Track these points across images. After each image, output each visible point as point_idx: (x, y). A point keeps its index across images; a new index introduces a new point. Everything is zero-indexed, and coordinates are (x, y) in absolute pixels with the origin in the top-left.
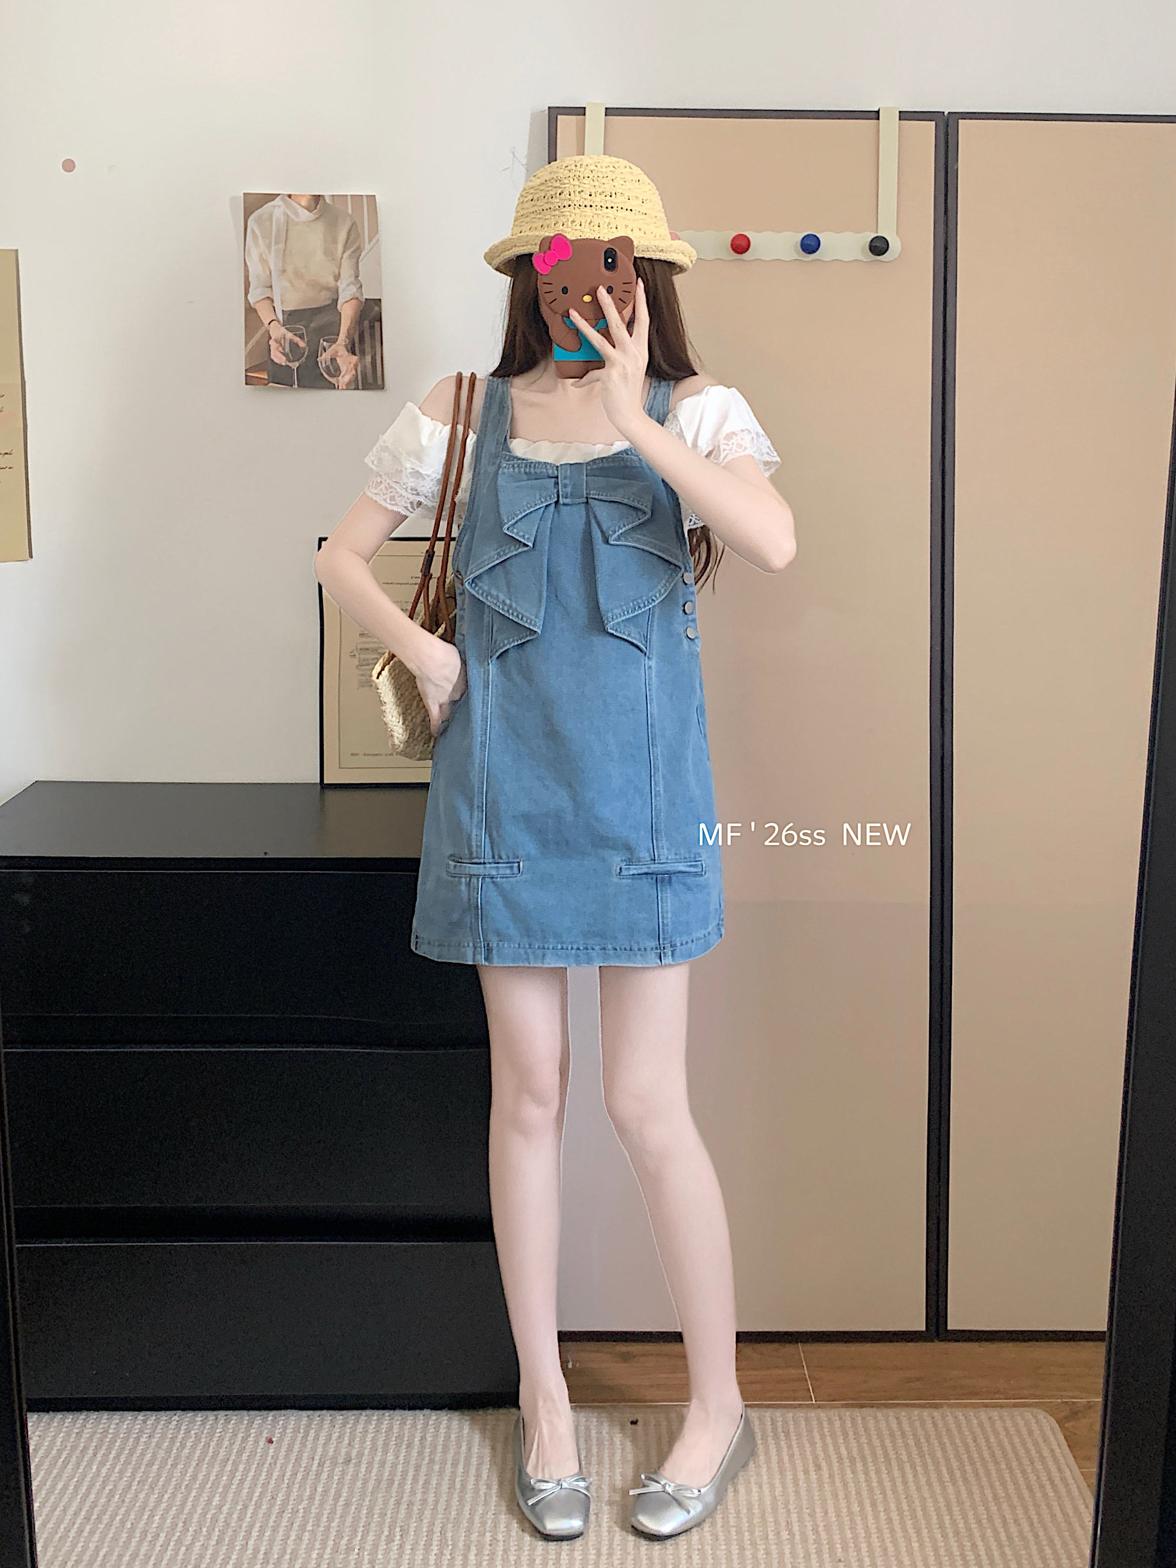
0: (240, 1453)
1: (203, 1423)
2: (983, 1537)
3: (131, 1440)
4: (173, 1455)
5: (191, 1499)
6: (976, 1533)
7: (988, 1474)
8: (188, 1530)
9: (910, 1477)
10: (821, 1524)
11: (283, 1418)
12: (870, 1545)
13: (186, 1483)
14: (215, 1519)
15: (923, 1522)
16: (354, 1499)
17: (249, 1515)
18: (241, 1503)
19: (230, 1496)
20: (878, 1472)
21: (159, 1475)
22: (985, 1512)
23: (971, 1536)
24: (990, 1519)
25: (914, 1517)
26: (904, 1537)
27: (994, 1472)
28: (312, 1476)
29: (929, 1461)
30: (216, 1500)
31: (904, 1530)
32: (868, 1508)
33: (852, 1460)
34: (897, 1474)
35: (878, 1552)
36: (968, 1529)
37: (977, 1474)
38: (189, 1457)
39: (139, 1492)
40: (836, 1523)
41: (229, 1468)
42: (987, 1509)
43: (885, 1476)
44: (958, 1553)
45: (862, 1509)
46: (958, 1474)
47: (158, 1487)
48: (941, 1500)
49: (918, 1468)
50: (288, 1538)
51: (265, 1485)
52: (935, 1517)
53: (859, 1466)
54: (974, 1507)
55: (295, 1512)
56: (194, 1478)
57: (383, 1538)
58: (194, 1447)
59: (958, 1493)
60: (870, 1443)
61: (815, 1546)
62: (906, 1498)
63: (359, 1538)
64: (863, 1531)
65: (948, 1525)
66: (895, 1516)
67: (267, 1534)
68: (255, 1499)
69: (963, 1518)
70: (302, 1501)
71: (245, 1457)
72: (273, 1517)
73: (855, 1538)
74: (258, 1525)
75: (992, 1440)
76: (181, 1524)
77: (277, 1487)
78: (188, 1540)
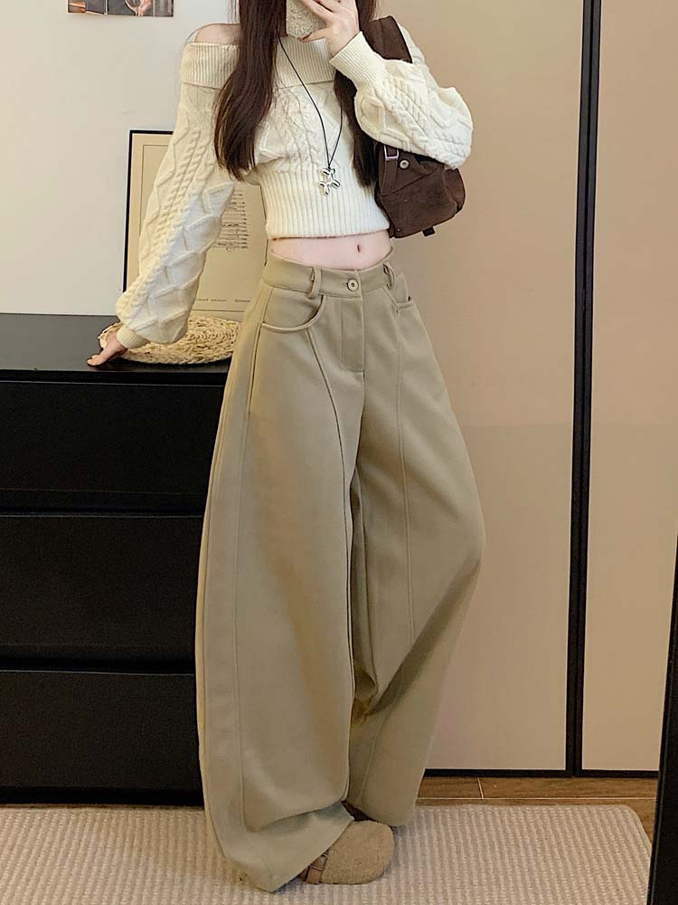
7: (588, 853)
9: (532, 856)
15: (540, 889)
16: (111, 874)
17: (30, 887)
18: (24, 878)
20: (510, 852)
22: (585, 881)
24: (588, 885)
25: (533, 885)
27: (592, 852)
37: (580, 854)
46: (566, 853)
48: (553, 872)
52: (549, 885)
53: (497, 848)
62: (528, 871)
69: (569, 885)
75: (592, 828)
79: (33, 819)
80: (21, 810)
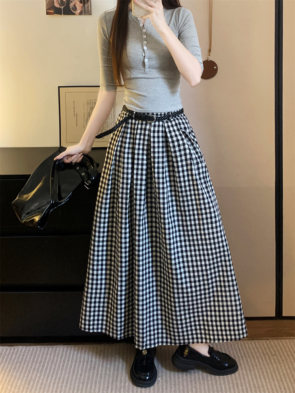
0: (45, 359)
1: (33, 350)
2: (286, 381)
3: (10, 356)
4: (24, 361)
5: (30, 374)
6: (284, 380)
7: (286, 360)
8: (30, 384)
9: (261, 362)
10: (234, 378)
11: (59, 348)
12: (250, 384)
13: (28, 369)
14: (38, 381)
15: (266, 376)
16: (83, 373)
17: (49, 379)
18: (46, 375)
19: (43, 373)
20: (251, 361)
21: (19, 367)
22: (286, 373)
23: (282, 380)
24: (288, 374)
25: (263, 374)
26: (260, 381)
27: (288, 360)
28: (69, 366)
29: (267, 356)
30: (38, 375)
31: (261, 379)
32: (248, 372)
33: (242, 357)
34: (257, 361)
35: (252, 386)
36: (281, 378)
37: (283, 360)
38: (29, 361)
39: (14, 373)
40: (238, 377)
41: (42, 364)
42: (287, 372)
43: (253, 362)
44: (278, 386)
45: (247, 373)
46: (277, 360)
47: (19, 371)
48: (272, 369)
49: (264, 359)
50: (62, 386)
51: (54, 369)
52: (270, 374)
53: (245, 359)
54: (283, 371)
55: (64, 378)
56: (31, 367)
57: (93, 385)
58: (30, 358)
59: (277, 367)
60: (247, 352)
61: (232, 385)
62: (261, 369)
63: (85, 386)
64: (247, 380)
65: (274, 377)
66: (257, 374)
67: (56, 385)
68: (51, 374)
69: (279, 375)
70: (67, 374)
71: (47, 361)
72: (57, 380)
73: (245, 382)
74: (52, 383)
75: (287, 349)
76: (27, 383)
77: (58, 369)
78: (30, 388)
79: (48, 350)
80: (43, 346)
